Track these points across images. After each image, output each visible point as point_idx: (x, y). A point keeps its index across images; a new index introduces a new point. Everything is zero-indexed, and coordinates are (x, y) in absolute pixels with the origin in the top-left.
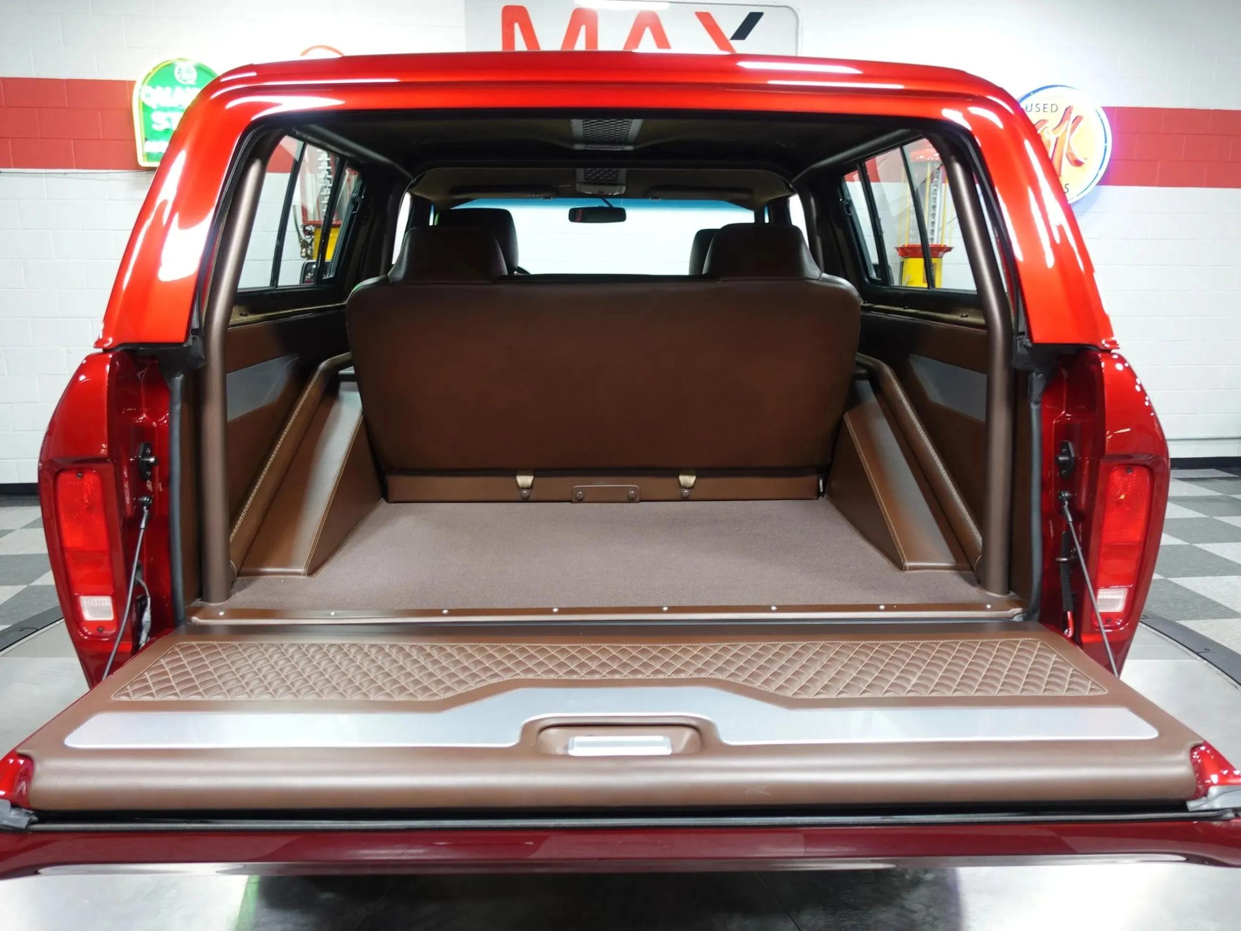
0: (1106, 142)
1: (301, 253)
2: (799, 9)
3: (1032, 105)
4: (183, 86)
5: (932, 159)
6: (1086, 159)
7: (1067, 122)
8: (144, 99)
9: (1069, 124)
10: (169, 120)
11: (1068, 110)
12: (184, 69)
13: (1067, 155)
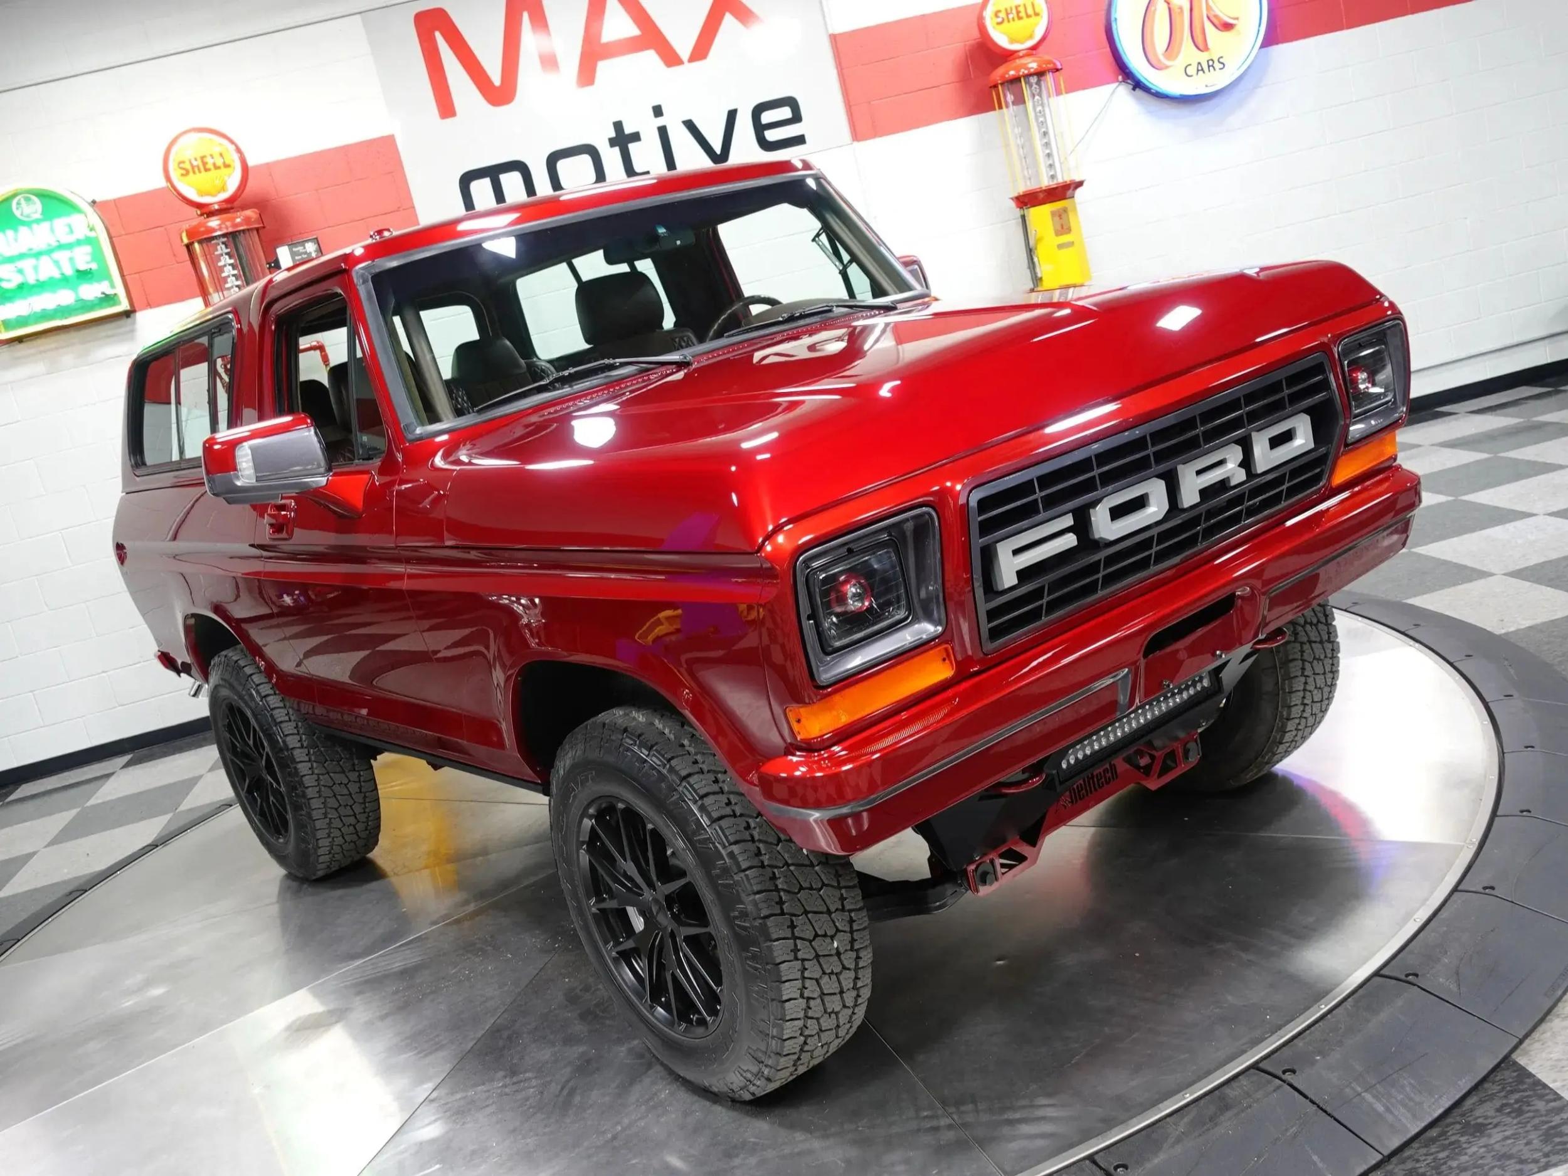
4: (28, 224)
5: (1026, 72)
6: (1237, 19)
10: (20, 271)
12: (23, 201)
13: (1209, 18)
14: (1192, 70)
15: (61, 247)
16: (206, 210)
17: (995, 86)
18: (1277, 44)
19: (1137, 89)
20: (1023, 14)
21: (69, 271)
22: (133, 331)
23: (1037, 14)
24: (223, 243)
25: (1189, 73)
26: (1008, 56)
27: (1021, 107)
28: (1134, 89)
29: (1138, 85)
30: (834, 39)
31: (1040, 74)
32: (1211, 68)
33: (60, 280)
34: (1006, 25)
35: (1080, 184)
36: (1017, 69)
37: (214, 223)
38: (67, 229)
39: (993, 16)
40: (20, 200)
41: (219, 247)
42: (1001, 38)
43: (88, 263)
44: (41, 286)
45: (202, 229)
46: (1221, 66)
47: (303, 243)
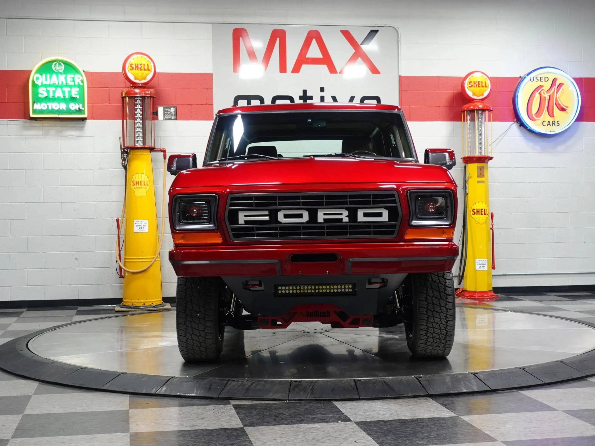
0: (578, 97)
1: (122, 164)
2: (398, 28)
3: (533, 77)
4: (57, 73)
5: (478, 108)
6: (568, 107)
7: (554, 87)
8: (35, 80)
9: (555, 88)
10: (48, 92)
11: (554, 80)
12: (57, 64)
13: (556, 104)
14: (545, 124)
15: (67, 85)
16: (135, 85)
17: (464, 111)
18: (583, 121)
19: (521, 126)
20: (480, 85)
21: (67, 96)
22: (83, 127)
23: (486, 87)
24: (139, 100)
25: (544, 124)
26: (471, 100)
27: (472, 122)
28: (520, 126)
29: (522, 125)
30: (401, 78)
31: (483, 110)
32: (554, 125)
33: (62, 99)
34: (473, 88)
35: (491, 158)
36: (474, 106)
37: (137, 91)
38: (72, 79)
39: (468, 83)
40: (56, 63)
41: (137, 101)
42: (469, 93)
43: (75, 95)
44: (54, 99)
45: (132, 92)
46: (558, 125)
47: (170, 108)
